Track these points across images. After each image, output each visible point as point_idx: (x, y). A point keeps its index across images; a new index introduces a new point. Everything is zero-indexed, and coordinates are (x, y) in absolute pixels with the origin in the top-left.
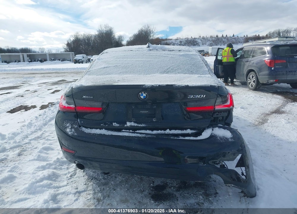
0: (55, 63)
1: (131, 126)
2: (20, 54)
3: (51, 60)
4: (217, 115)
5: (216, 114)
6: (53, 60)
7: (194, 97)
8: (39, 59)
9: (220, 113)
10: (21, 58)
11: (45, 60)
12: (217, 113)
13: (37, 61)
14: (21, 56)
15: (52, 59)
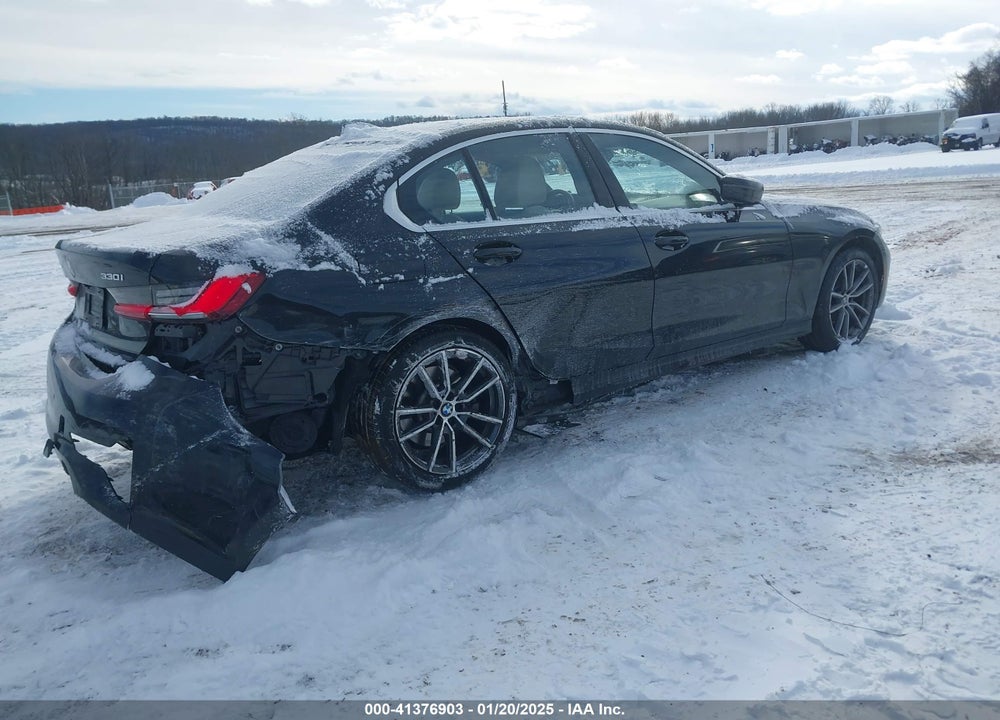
0: (874, 153)
2: (769, 129)
3: (864, 141)
6: (874, 142)
8: (825, 142)
9: (168, 328)
10: (771, 141)
11: (845, 144)
13: (818, 149)
14: (771, 135)
15: (870, 137)
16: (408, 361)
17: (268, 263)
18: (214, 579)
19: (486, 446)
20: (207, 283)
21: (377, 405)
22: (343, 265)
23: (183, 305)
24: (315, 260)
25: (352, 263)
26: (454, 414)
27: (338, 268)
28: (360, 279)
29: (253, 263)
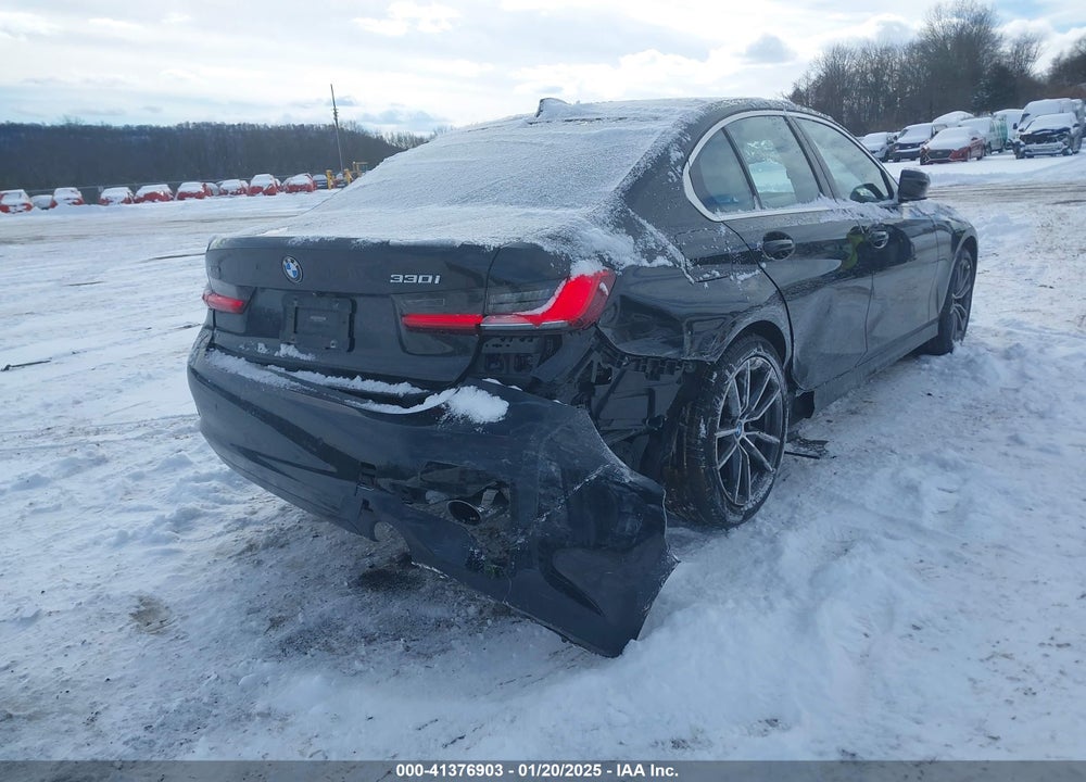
1: (287, 357)
4: (497, 346)
5: (490, 343)
7: (407, 279)
9: (507, 342)
12: (496, 341)
16: (727, 373)
17: (615, 258)
18: (588, 653)
19: (769, 471)
20: (564, 283)
21: (703, 427)
22: (673, 259)
23: (539, 311)
24: (650, 254)
25: (680, 258)
26: (743, 435)
27: (671, 264)
28: (688, 276)
29: (601, 258)
